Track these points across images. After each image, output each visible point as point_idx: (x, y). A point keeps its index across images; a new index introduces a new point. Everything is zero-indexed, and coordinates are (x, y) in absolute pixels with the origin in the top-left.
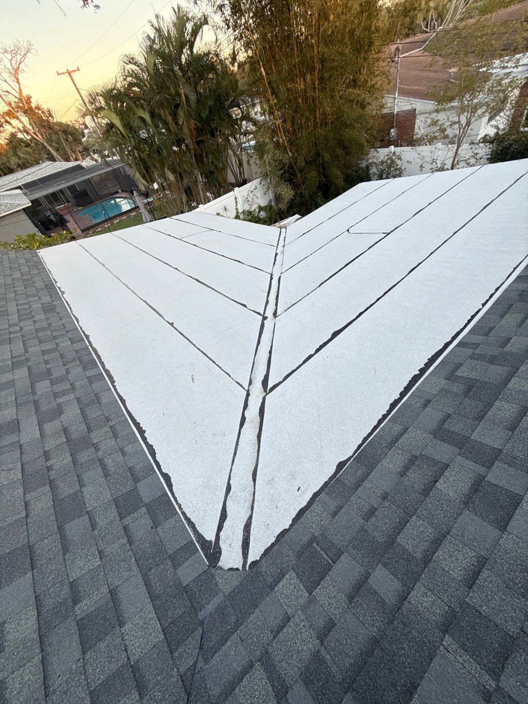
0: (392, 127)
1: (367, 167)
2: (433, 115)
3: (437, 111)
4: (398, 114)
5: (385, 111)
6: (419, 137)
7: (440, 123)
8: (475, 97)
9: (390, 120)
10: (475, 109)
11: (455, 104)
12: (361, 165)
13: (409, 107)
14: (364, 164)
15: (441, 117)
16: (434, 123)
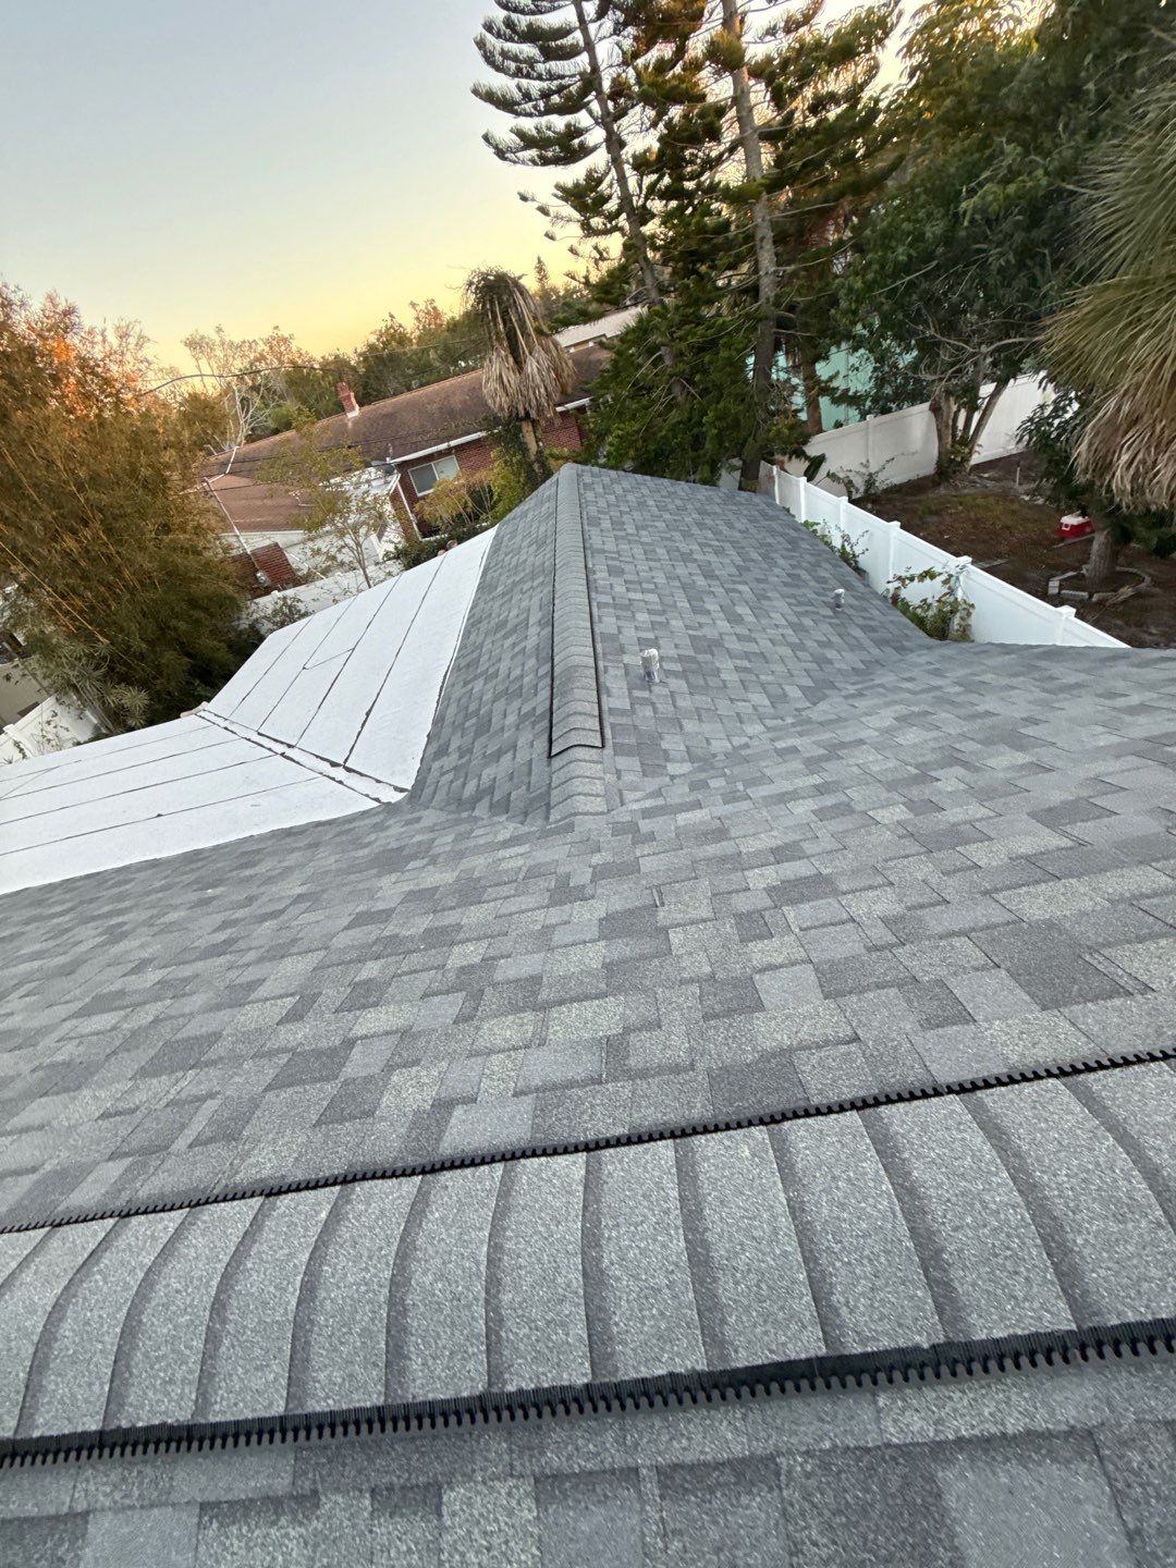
0: (257, 571)
1: (252, 626)
2: (310, 544)
3: (310, 539)
4: (254, 553)
5: (234, 553)
6: (305, 572)
7: (324, 550)
8: (347, 519)
9: (248, 563)
10: (355, 529)
11: (328, 528)
12: (242, 627)
13: (267, 543)
14: (244, 624)
15: (321, 544)
16: (317, 552)
